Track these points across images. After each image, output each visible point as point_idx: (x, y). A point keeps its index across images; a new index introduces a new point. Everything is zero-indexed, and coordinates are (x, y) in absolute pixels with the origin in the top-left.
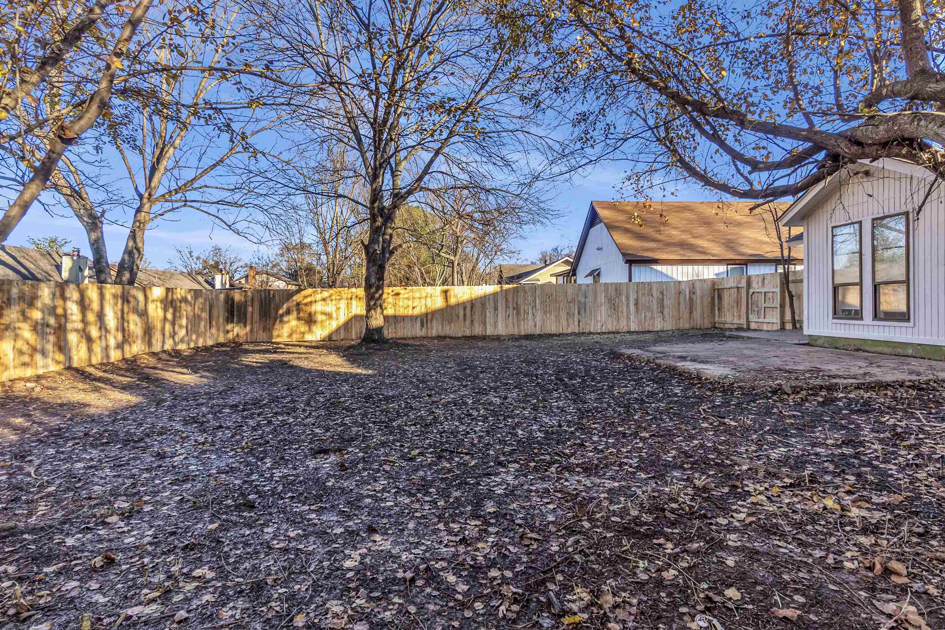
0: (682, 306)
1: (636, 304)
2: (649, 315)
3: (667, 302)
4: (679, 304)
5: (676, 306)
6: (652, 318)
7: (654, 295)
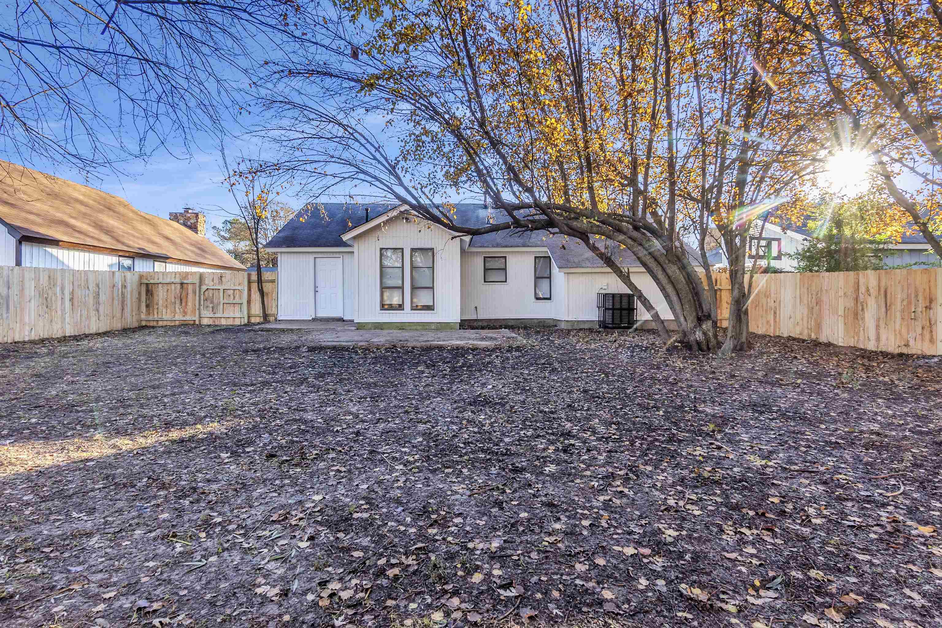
0: (116, 302)
1: (71, 300)
2: (85, 313)
3: (103, 298)
4: (113, 299)
5: (110, 301)
6: (88, 318)
7: (90, 288)
